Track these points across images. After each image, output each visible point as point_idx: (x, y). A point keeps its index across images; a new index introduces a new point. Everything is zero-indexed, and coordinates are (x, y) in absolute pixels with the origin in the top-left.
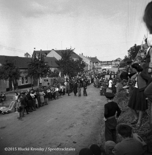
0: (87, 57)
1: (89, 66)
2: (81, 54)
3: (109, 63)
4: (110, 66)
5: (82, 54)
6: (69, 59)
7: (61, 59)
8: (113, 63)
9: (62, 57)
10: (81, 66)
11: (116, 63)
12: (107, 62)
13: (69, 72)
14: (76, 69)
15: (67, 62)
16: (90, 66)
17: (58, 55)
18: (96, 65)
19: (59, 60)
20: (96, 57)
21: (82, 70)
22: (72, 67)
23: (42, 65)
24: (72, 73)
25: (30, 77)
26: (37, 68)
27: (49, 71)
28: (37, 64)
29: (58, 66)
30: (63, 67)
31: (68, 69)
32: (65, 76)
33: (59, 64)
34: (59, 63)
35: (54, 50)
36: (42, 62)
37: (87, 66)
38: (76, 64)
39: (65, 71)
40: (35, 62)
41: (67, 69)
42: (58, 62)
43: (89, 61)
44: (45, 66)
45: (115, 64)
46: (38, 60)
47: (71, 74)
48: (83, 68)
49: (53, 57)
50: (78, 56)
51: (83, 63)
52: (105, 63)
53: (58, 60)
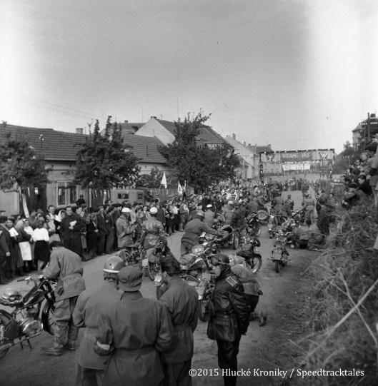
0: (247, 145)
1: (250, 167)
2: (232, 136)
3: (304, 155)
4: (307, 162)
5: (234, 135)
6: (195, 143)
7: (175, 142)
8: (316, 156)
9: (177, 138)
10: (228, 163)
11: (324, 156)
12: (299, 151)
13: (193, 178)
14: (213, 171)
15: (190, 149)
16: (253, 168)
17: (167, 131)
18: (268, 159)
19: (169, 145)
20: (270, 145)
21: (230, 175)
22: (203, 165)
23: (114, 153)
24: (200, 179)
25: (80, 186)
26: (102, 161)
27: (134, 170)
28: (102, 151)
29: (164, 160)
30: (178, 164)
31: (191, 169)
32: (179, 186)
33: (166, 156)
34: (168, 153)
35: (155, 118)
36: (116, 145)
37: (246, 167)
38: (212, 155)
39: (183, 175)
40: (98, 143)
41: (187, 170)
42: (164, 151)
43: (252, 155)
44: (124, 156)
45: (319, 158)
46: (105, 140)
47: (199, 183)
48: (233, 169)
49: (152, 136)
50: (222, 139)
51: (232, 156)
52: (292, 156)
53: (166, 144)
